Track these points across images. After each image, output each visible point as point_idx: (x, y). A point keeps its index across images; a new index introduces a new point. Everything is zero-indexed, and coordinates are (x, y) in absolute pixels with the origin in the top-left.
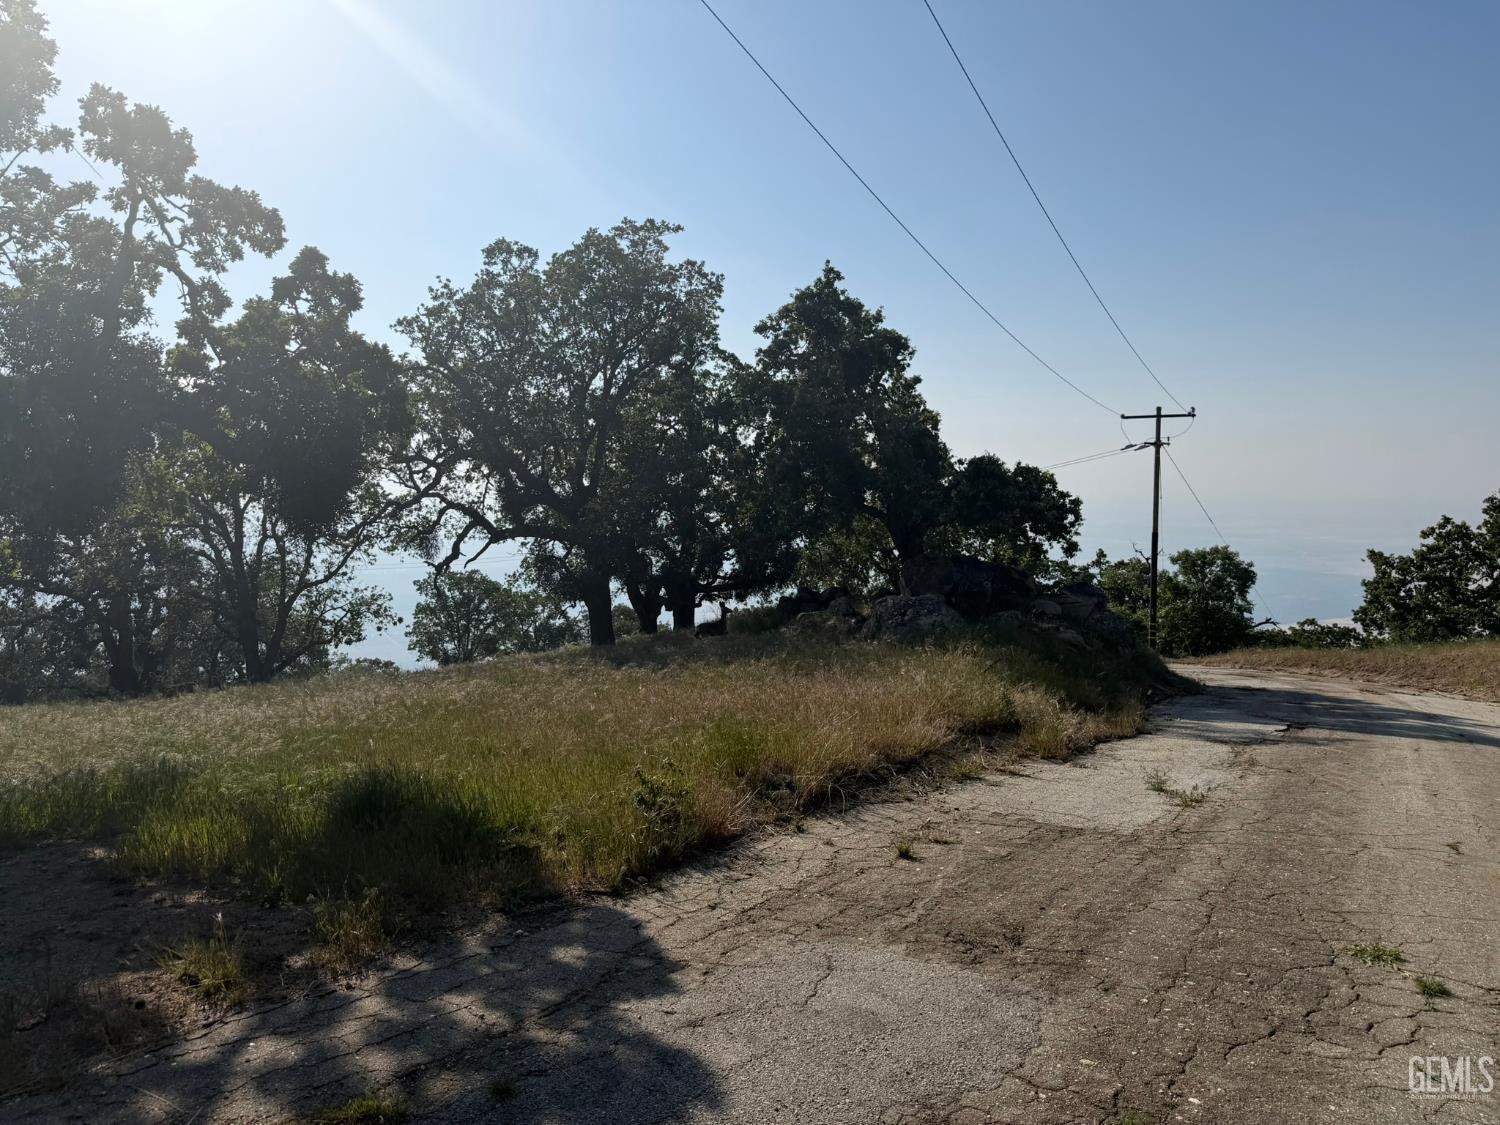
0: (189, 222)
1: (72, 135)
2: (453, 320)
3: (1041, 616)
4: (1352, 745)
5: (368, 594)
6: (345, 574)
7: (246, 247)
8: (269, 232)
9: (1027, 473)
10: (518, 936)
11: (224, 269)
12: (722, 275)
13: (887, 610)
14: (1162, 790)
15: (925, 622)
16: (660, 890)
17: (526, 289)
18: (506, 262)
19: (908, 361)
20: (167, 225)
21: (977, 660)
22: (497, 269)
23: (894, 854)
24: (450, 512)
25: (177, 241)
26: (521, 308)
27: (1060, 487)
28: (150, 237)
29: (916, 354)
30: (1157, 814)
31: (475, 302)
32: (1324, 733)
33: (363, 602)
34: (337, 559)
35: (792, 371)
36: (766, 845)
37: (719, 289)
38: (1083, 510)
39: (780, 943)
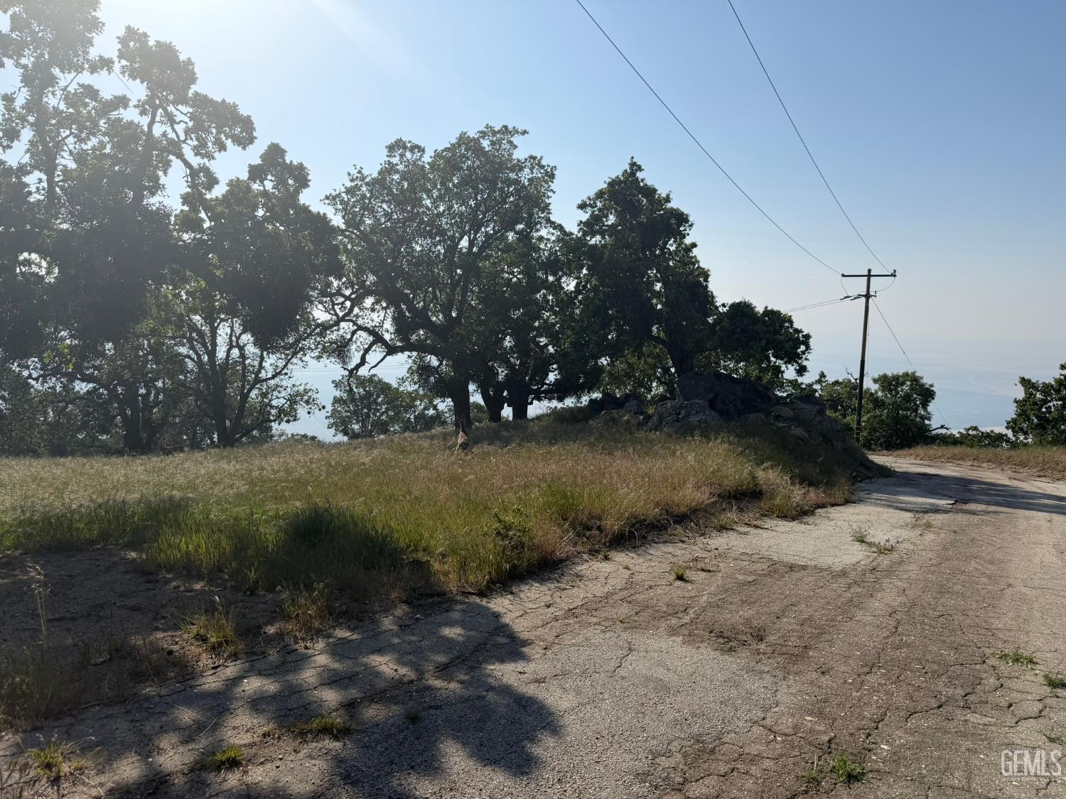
0: (191, 124)
1: (113, 63)
2: (364, 197)
3: (778, 417)
4: (1003, 515)
5: (301, 388)
6: (286, 374)
7: (229, 143)
8: (244, 132)
9: (772, 315)
10: (417, 619)
11: (213, 158)
12: (555, 167)
13: (666, 410)
14: (863, 542)
15: (694, 419)
16: (512, 593)
17: (415, 175)
18: (402, 156)
19: (688, 231)
20: (176, 126)
21: (731, 447)
22: (395, 160)
23: (673, 577)
24: (359, 332)
25: (182, 137)
26: (412, 189)
27: (796, 325)
28: (164, 134)
29: (694, 227)
30: (860, 557)
31: (380, 184)
32: (982, 507)
33: (298, 394)
34: (281, 363)
35: (603, 238)
36: (583, 567)
37: (552, 176)
38: (812, 342)
39: (596, 632)
